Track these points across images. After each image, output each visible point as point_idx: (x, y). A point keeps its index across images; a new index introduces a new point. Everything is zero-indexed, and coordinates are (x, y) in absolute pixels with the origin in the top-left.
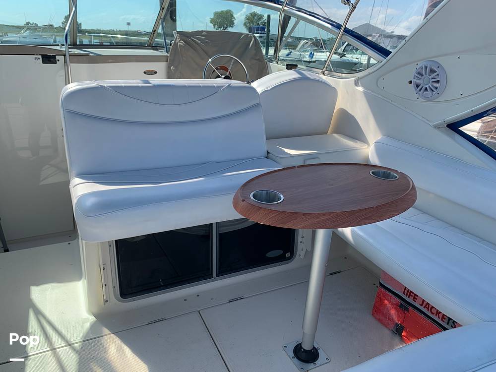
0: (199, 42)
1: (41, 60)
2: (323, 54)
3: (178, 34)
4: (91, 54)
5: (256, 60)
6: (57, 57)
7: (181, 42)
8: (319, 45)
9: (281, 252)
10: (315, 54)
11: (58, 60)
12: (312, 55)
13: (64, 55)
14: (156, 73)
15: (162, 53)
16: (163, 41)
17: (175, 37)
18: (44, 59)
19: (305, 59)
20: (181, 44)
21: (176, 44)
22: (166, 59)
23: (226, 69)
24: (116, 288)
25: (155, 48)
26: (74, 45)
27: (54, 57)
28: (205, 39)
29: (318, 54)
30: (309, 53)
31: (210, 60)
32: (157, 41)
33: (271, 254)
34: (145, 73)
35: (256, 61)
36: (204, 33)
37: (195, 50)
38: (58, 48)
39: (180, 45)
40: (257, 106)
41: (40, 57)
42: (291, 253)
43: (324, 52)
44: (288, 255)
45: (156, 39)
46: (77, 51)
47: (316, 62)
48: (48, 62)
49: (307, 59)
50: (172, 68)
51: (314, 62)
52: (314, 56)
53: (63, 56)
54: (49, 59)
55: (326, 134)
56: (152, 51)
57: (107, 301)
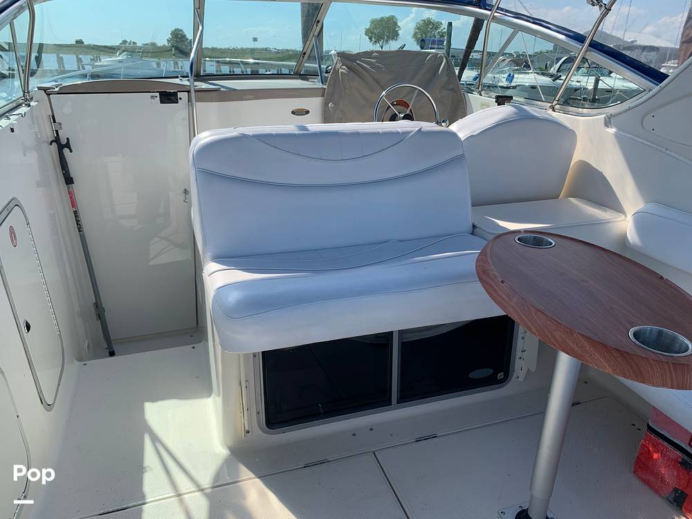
0: (368, 67)
1: (158, 98)
2: (527, 76)
3: (338, 56)
4: (222, 89)
5: (449, 90)
6: (180, 95)
7: (344, 69)
8: (522, 63)
9: (491, 371)
10: (516, 76)
11: (181, 99)
12: (510, 78)
13: (189, 92)
14: (307, 112)
15: (315, 84)
16: (317, 66)
17: (335, 62)
18: (162, 96)
19: (500, 84)
20: (344, 71)
21: (336, 71)
22: (322, 93)
23: (407, 106)
24: (261, 414)
25: (304, 77)
26: (199, 77)
27: (175, 94)
28: (376, 62)
29: (521, 76)
30: (506, 75)
31: (384, 93)
32: (307, 67)
33: (476, 374)
34: (293, 113)
35: (449, 92)
36: (375, 54)
37: (362, 79)
38: (177, 81)
39: (342, 72)
40: (460, 158)
41: (158, 94)
42: (504, 374)
43: (528, 73)
44: (500, 376)
45: (306, 64)
46: (204, 86)
47: (518, 88)
48: (167, 101)
49: (505, 84)
50: (330, 105)
51: (514, 87)
52: (515, 80)
53: (186, 93)
54: (168, 97)
55: (558, 197)
56: (300, 82)
57: (248, 432)
